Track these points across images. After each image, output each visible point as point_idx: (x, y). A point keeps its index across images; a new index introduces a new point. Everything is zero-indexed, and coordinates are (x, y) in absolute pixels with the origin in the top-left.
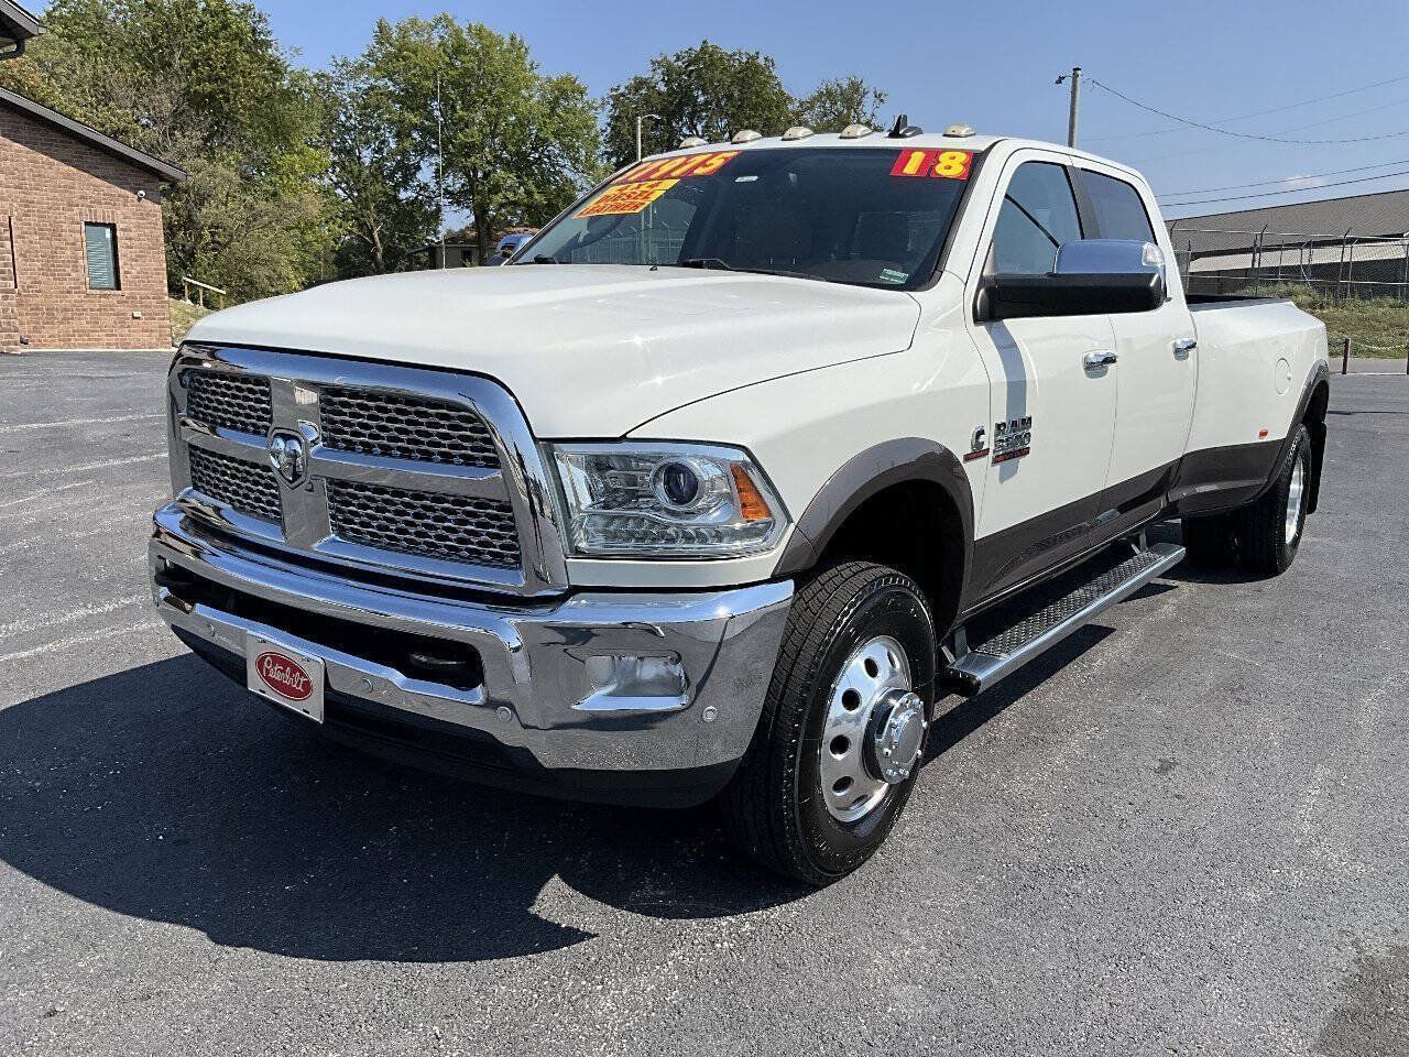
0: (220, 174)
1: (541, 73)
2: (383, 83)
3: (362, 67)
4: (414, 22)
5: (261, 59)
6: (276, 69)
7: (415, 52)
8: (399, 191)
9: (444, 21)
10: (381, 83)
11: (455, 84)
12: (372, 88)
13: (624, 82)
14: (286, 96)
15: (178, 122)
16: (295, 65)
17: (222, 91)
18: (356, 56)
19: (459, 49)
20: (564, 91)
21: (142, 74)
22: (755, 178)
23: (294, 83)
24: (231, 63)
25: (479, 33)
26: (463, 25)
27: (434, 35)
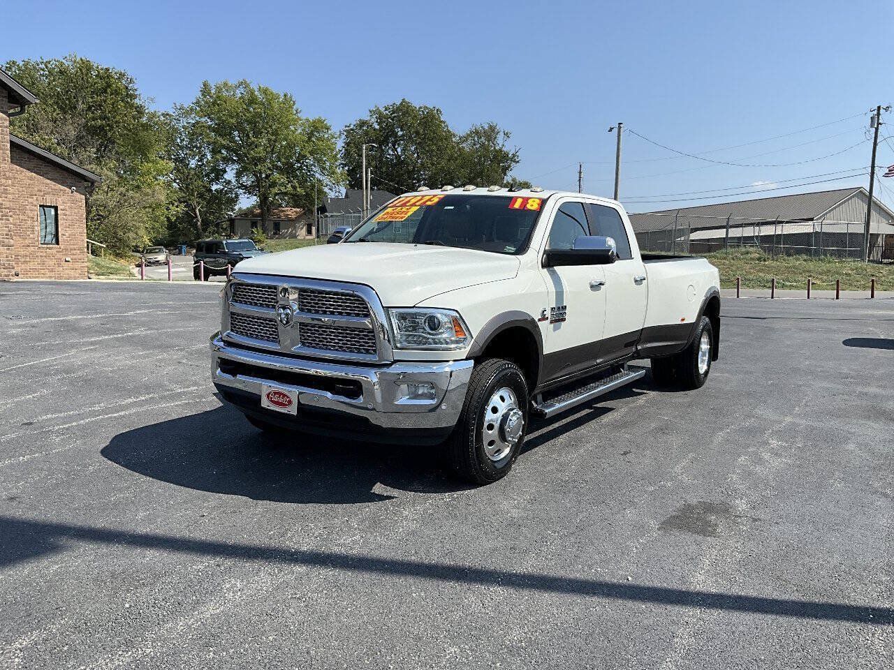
0: (106, 173)
1: (303, 116)
2: (204, 120)
3: (192, 109)
4: (226, 84)
5: (132, 106)
6: (140, 111)
7: (225, 102)
8: (212, 185)
9: (243, 84)
10: (203, 120)
11: (249, 122)
12: (197, 122)
13: (353, 121)
14: (146, 127)
15: (80, 142)
16: (150, 108)
17: (108, 125)
18: (188, 104)
19: (252, 101)
20: (317, 127)
21: (57, 114)
22: (452, 208)
23: (150, 119)
24: (115, 109)
25: (265, 92)
26: (254, 86)
27: (238, 91)
